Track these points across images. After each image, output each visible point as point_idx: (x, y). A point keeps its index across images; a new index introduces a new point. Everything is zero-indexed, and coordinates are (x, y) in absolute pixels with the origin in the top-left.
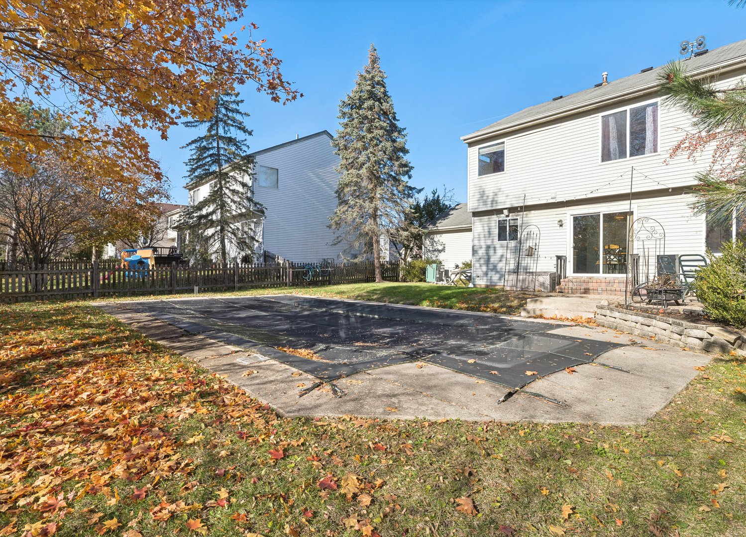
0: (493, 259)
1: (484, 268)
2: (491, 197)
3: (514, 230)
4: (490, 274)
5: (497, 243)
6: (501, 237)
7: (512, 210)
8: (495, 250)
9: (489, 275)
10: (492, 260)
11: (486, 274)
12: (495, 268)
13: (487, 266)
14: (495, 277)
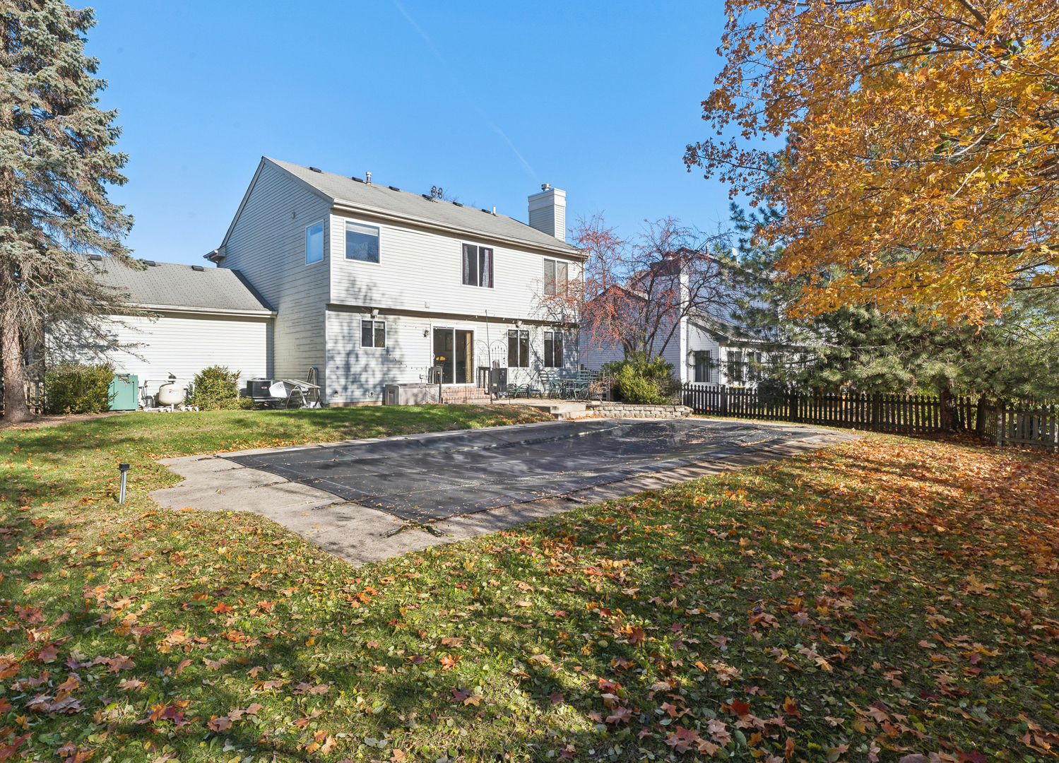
0: (356, 369)
1: (343, 381)
2: (363, 290)
3: (381, 334)
4: (351, 387)
5: (361, 350)
6: (366, 341)
7: (384, 311)
8: (357, 357)
9: (349, 390)
10: (353, 370)
11: (345, 388)
12: (356, 380)
13: (347, 378)
14: (358, 393)
